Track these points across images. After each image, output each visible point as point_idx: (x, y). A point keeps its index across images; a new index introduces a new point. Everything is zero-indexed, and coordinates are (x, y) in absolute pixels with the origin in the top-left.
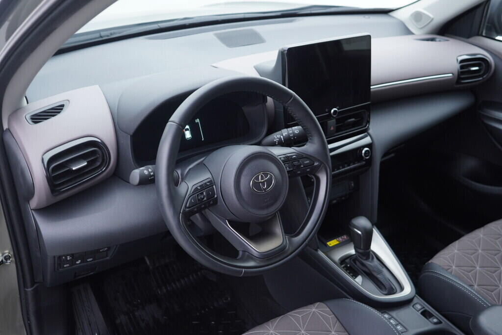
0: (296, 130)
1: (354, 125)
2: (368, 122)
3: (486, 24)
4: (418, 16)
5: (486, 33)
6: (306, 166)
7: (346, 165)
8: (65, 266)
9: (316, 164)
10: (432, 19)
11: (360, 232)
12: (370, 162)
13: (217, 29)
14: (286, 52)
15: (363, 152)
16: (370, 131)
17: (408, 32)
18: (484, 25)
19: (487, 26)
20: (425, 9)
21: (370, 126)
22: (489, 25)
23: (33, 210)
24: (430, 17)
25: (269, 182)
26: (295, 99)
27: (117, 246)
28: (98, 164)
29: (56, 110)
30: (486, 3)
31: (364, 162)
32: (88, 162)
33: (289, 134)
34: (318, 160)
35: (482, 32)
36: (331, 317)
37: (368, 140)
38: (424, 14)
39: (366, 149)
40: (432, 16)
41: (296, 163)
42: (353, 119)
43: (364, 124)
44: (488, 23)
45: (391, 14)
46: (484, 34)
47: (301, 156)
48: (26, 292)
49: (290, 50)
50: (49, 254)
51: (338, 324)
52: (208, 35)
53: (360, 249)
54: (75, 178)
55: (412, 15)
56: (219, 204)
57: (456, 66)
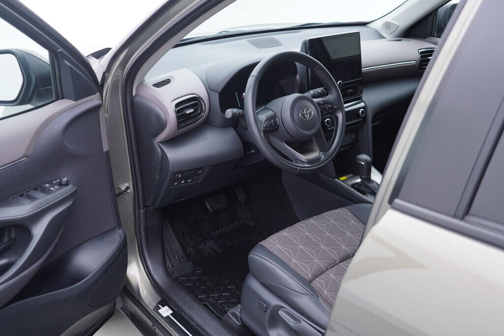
0: (319, 90)
1: (352, 94)
2: (362, 91)
3: (436, 29)
4: (387, 25)
5: (437, 35)
6: (329, 108)
7: (349, 121)
8: (175, 184)
9: (335, 107)
10: (398, 26)
11: (363, 163)
12: (365, 119)
13: (250, 38)
14: (308, 42)
15: (360, 112)
16: (363, 99)
17: (381, 37)
18: (435, 29)
19: (437, 30)
20: (393, 20)
21: (363, 96)
22: (438, 29)
23: (160, 142)
24: (396, 25)
25: (310, 114)
26: (320, 65)
27: (210, 166)
28: (199, 112)
29: (167, 82)
30: (435, 12)
31: (361, 119)
32: (194, 110)
33: (314, 93)
34: (336, 105)
35: (434, 34)
36: (350, 214)
37: (362, 104)
38: (392, 23)
39: (362, 110)
40: (398, 24)
41: (323, 107)
42: (351, 90)
43: (359, 94)
44: (437, 28)
45: (368, 25)
46: (435, 35)
47: (325, 103)
48: (139, 213)
49: (310, 40)
50: (170, 170)
51: (355, 218)
52: (243, 41)
53: (364, 175)
54: (186, 120)
55: (383, 25)
56: (280, 129)
57: (417, 56)
